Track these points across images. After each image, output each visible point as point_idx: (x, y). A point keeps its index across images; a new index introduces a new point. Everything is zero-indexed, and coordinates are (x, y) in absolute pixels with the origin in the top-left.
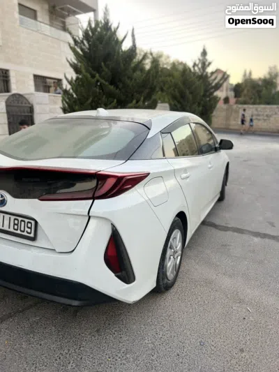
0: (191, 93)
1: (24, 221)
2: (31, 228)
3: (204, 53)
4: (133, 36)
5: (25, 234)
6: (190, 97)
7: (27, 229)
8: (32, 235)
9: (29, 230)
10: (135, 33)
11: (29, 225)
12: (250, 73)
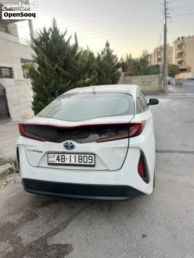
0: (105, 71)
1: (86, 156)
2: (92, 160)
3: (108, 45)
4: (76, 38)
5: (88, 163)
6: (105, 74)
7: (88, 161)
8: (93, 164)
9: (91, 161)
10: (77, 36)
11: (90, 158)
12: (130, 56)
